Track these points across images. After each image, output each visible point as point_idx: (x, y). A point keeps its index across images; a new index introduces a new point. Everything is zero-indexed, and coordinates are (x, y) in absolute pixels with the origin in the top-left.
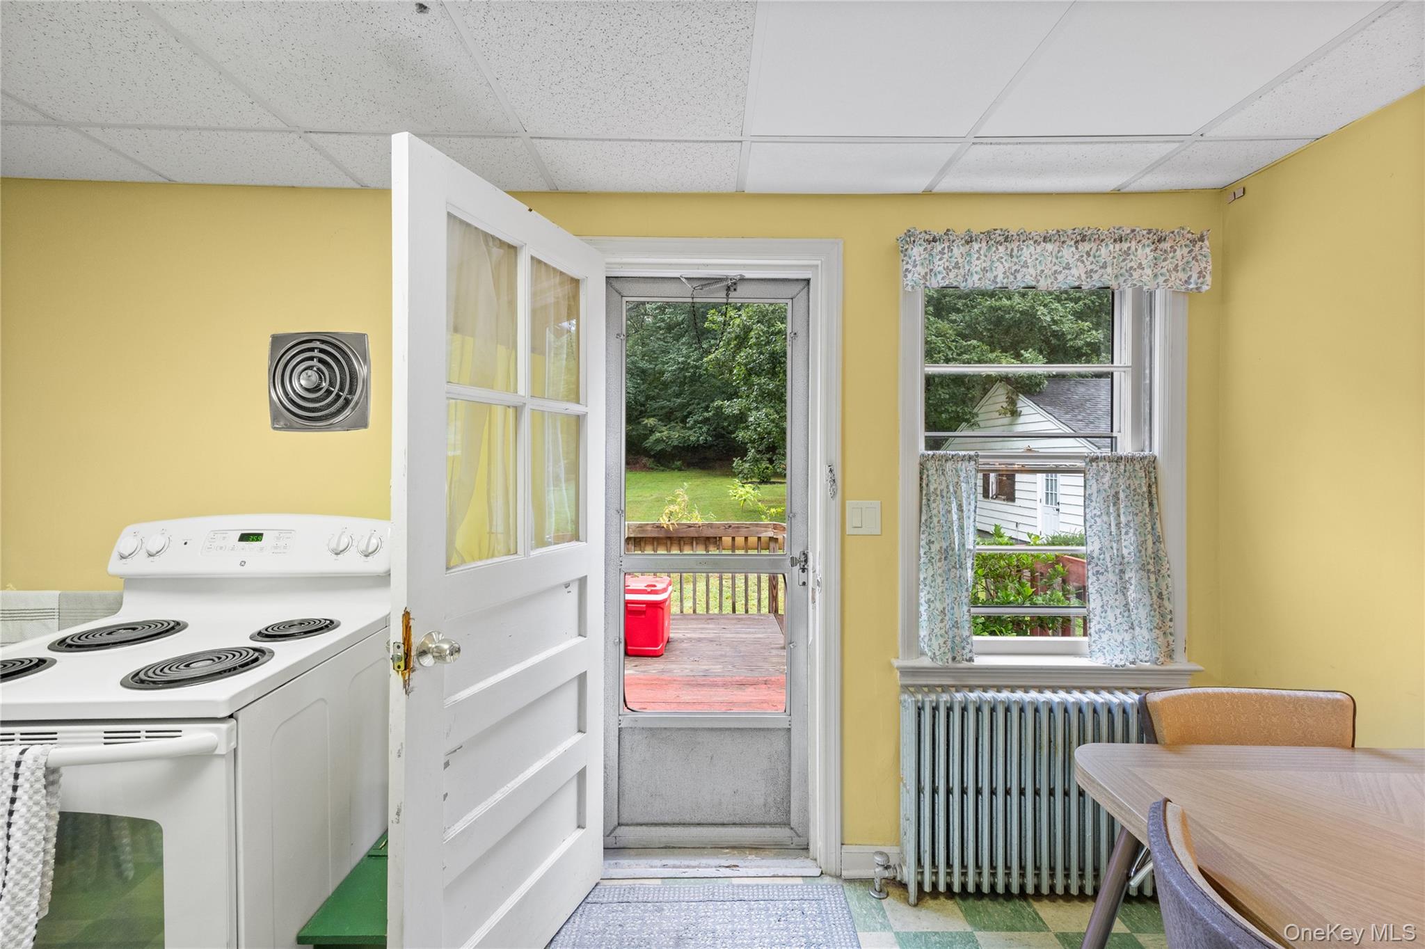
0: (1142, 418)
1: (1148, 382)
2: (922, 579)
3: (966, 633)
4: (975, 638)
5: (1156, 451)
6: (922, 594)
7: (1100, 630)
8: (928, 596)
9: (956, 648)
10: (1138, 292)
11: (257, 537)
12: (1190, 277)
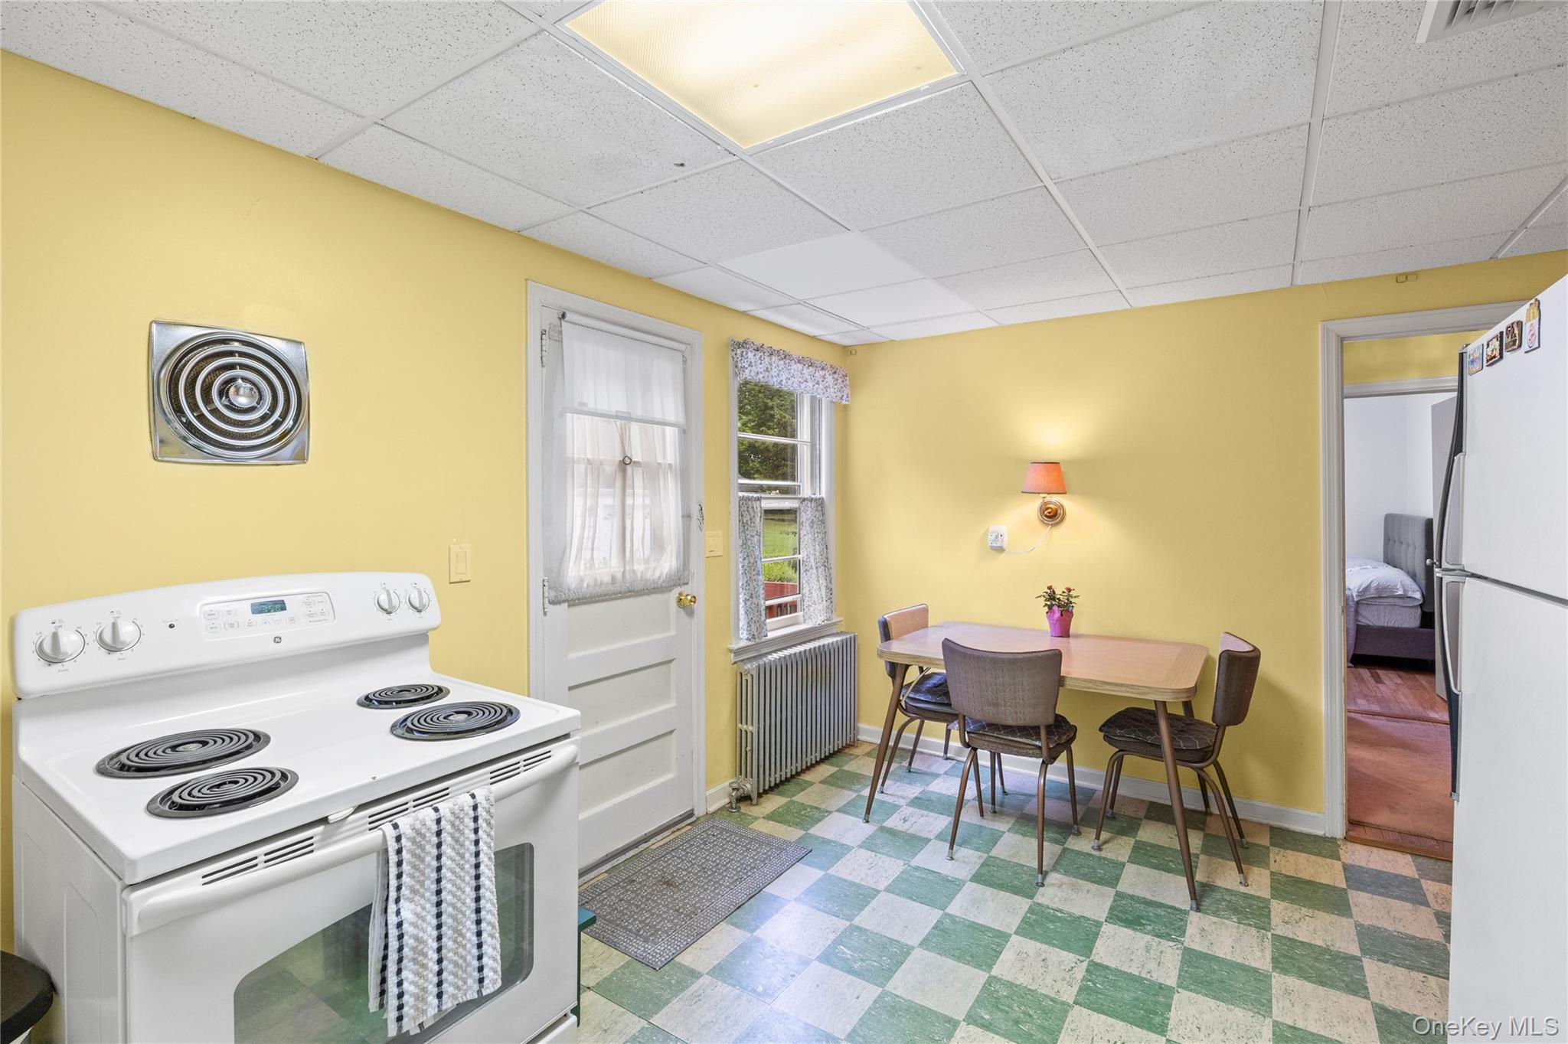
0: (814, 475)
1: (818, 452)
2: (740, 585)
3: (763, 618)
4: (768, 621)
5: (823, 495)
6: (741, 596)
7: (809, 605)
8: (745, 597)
9: (757, 630)
10: (813, 398)
11: (280, 606)
12: (843, 396)
